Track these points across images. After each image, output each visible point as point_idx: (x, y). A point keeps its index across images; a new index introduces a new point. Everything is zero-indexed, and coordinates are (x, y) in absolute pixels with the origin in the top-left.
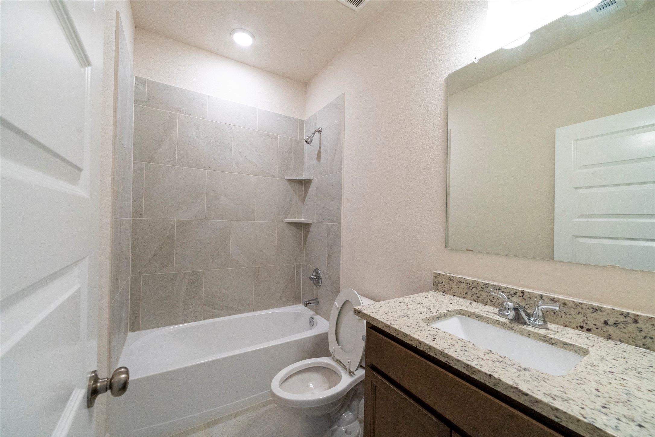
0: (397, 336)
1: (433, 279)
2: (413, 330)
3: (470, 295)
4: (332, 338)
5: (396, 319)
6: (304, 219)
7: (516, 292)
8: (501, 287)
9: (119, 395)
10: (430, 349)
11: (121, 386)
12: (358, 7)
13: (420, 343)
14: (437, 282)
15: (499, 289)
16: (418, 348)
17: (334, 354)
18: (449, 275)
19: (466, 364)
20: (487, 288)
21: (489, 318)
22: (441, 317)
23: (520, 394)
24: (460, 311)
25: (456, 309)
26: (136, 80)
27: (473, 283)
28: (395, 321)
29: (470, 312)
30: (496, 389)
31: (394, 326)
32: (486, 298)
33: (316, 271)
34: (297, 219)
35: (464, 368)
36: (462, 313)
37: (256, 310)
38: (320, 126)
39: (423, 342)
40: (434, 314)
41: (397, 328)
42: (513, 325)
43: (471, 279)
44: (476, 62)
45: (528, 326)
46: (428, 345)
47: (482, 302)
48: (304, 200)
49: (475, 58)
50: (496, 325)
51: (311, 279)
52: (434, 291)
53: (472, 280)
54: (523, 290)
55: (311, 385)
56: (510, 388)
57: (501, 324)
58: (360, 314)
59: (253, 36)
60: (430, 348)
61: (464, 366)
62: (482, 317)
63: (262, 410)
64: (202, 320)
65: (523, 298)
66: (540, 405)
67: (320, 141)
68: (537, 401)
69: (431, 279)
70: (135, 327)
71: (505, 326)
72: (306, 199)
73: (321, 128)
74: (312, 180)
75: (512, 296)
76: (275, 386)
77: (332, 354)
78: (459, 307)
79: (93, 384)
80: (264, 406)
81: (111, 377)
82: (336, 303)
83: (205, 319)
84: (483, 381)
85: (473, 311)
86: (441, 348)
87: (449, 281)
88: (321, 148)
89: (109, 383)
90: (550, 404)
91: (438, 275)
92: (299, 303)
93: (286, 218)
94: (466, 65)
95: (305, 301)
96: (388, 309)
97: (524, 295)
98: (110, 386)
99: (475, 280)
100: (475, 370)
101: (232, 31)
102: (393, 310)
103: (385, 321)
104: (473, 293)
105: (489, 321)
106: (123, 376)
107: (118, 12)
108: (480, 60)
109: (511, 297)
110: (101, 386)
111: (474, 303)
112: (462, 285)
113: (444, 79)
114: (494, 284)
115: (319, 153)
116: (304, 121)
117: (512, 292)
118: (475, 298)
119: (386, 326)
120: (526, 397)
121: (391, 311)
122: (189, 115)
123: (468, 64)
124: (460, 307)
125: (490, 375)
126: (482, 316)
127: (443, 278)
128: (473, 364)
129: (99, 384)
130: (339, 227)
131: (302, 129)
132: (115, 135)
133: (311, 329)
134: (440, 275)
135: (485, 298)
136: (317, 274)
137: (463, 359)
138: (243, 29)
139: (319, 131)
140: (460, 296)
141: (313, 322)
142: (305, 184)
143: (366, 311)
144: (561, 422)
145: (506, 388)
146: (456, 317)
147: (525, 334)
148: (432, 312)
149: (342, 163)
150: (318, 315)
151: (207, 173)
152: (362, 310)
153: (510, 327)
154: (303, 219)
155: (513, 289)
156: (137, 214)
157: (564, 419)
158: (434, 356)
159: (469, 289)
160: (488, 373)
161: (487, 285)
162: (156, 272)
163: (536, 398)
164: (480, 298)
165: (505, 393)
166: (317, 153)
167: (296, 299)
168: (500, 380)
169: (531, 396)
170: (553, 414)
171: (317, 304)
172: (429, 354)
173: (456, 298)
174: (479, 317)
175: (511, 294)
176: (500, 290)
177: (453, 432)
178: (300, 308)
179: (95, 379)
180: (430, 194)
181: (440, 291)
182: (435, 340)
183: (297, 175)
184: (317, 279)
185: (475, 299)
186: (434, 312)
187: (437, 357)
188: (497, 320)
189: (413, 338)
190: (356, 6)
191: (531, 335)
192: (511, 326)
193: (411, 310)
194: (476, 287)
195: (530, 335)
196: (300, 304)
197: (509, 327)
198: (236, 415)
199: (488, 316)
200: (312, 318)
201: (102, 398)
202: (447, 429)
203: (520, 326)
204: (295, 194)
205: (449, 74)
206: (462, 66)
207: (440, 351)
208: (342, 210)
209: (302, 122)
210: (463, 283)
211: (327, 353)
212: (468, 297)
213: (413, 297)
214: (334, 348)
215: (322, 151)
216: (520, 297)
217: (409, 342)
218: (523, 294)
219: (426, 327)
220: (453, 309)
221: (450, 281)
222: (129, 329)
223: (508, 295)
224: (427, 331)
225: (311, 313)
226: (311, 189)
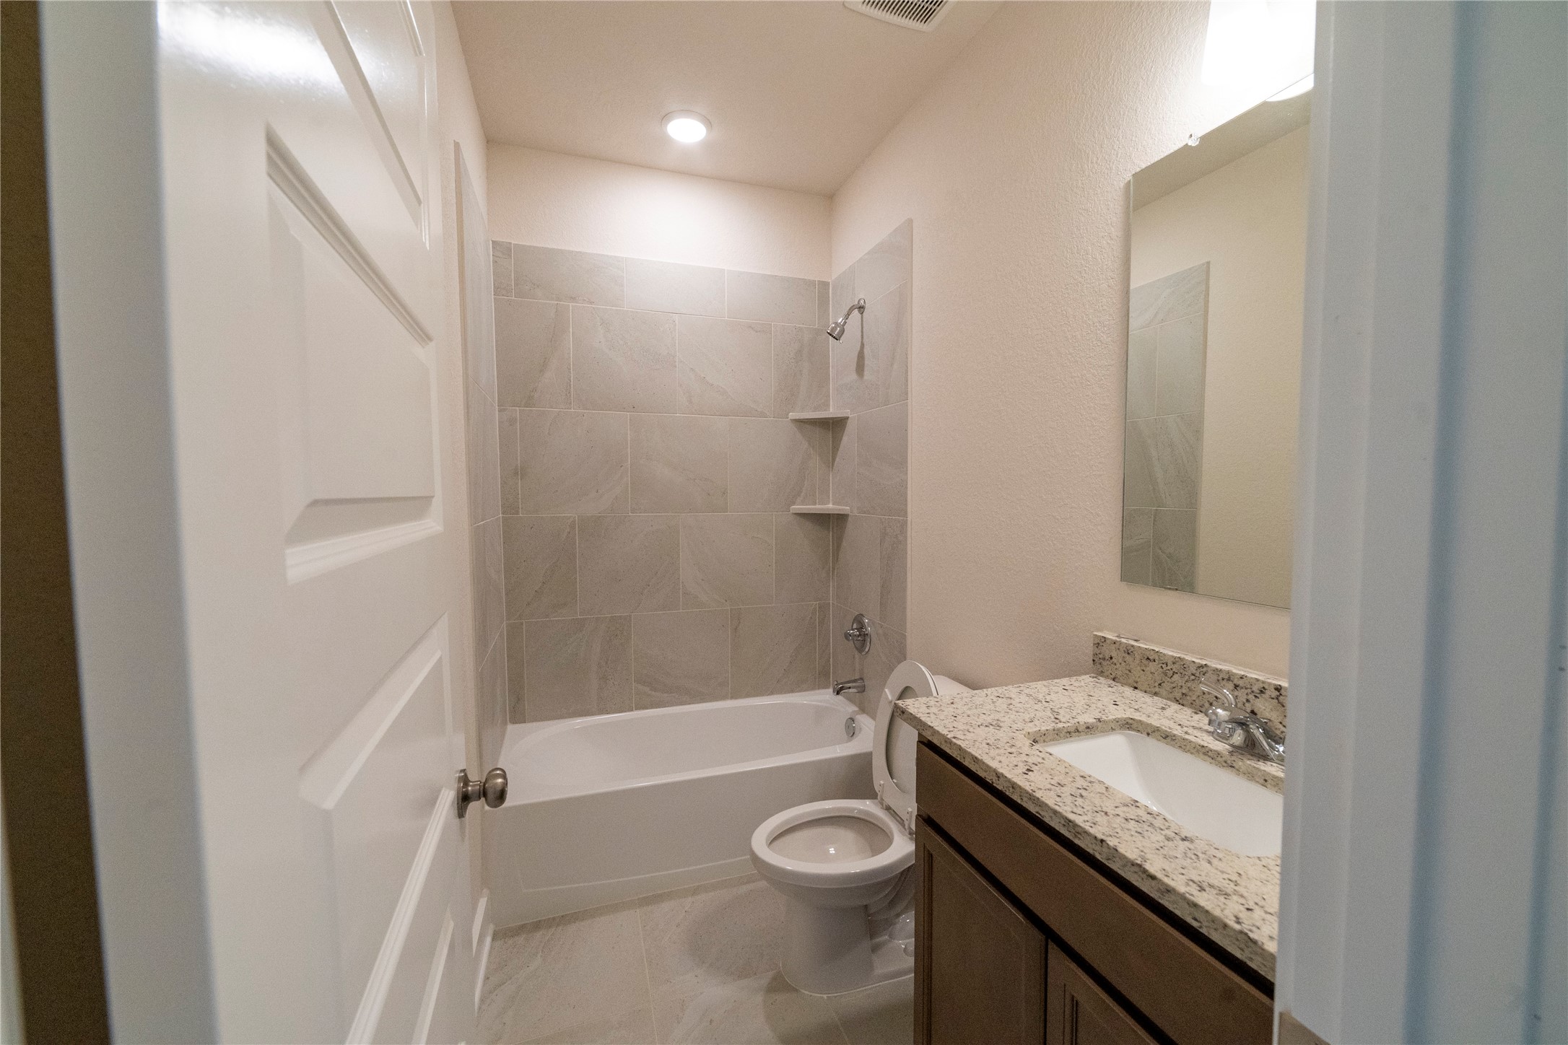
0: (962, 761)
1: (1092, 649)
2: (993, 752)
3: (1168, 689)
4: (879, 763)
5: (971, 730)
6: (833, 504)
7: (1264, 688)
8: (1235, 674)
9: (496, 806)
10: (1013, 788)
11: (498, 794)
12: (928, 24)
13: (998, 777)
14: (1101, 656)
15: (1229, 679)
16: (994, 785)
17: (881, 796)
18: (1126, 643)
19: (1066, 818)
20: (1204, 674)
21: (1187, 740)
22: (1078, 731)
23: (1144, 876)
24: (1130, 721)
25: (1119, 717)
26: (493, 248)
27: (1174, 663)
28: (966, 733)
29: (1150, 725)
30: (1109, 865)
31: (958, 742)
32: (1201, 698)
33: (859, 620)
34: (817, 506)
35: (1064, 825)
36: (1135, 726)
37: (734, 696)
38: (862, 296)
39: (1002, 774)
40: (1060, 725)
41: (962, 746)
42: (1233, 758)
43: (1171, 653)
44: (1193, 145)
45: (1269, 763)
46: (1009, 781)
47: (1192, 705)
48: (833, 465)
49: (1191, 136)
50: (1202, 756)
51: (847, 636)
52: (1095, 676)
53: (1173, 657)
54: (1279, 683)
55: (833, 849)
56: (1129, 864)
57: (1210, 753)
58: (905, 716)
59: (708, 123)
60: (1014, 786)
61: (1063, 822)
62: (1174, 738)
63: (744, 889)
64: (632, 710)
65: (1279, 702)
66: (1173, 897)
67: (862, 332)
68: (1169, 890)
69: (1089, 650)
70: (518, 716)
71: (1219, 759)
72: (837, 459)
73: (862, 302)
74: (847, 418)
75: (1256, 697)
76: (759, 842)
77: (879, 794)
78: (1130, 714)
79: (463, 787)
80: (748, 882)
81: (484, 781)
82: (886, 690)
83: (638, 708)
84: (1091, 852)
85: (1156, 723)
86: (1032, 788)
87: (1124, 655)
88: (865, 346)
89: (482, 788)
90: (1187, 895)
91: (1103, 640)
92: (826, 687)
93: (794, 503)
94: (1172, 151)
95: (835, 683)
96: (965, 708)
97: (1281, 694)
98: (483, 793)
99: (1178, 656)
100: (1080, 830)
101: (666, 117)
102: (975, 710)
103: (944, 732)
104: (1173, 685)
105: (1188, 747)
106: (500, 780)
107: (458, 143)
108: (1204, 139)
109: (1254, 698)
110: (472, 790)
111: (1175, 706)
112: (1152, 667)
113: (1122, 185)
114: (1219, 667)
115: (861, 356)
116: (829, 283)
117: (1255, 688)
118: (1178, 695)
119: (946, 741)
120: (1153, 883)
121: (969, 712)
122: (592, 303)
123: (1176, 148)
124: (1134, 714)
125: (1102, 841)
126: (1174, 736)
127: (1113, 647)
128: (1079, 820)
129: (470, 788)
130: (904, 525)
131: (823, 301)
132: (466, 375)
133: (849, 741)
134: (1107, 641)
135: (1199, 696)
136: (861, 627)
137: (1066, 810)
138: (687, 112)
139: (860, 308)
140: (1148, 689)
141: (854, 727)
142: (834, 426)
143: (916, 710)
144: (1201, 927)
145: (1124, 866)
146: (1120, 733)
147: (1257, 780)
148: (1058, 721)
149: (907, 381)
150: (865, 715)
151: (630, 420)
152: (909, 707)
153: (1229, 762)
154: (830, 506)
155: (1257, 680)
156: (510, 508)
157: (1206, 924)
158: (1019, 801)
159: (1166, 675)
160: (1100, 836)
161: (1204, 669)
162: (547, 616)
163: (1167, 885)
164: (1188, 698)
165: (1123, 874)
166: (857, 355)
167: (820, 678)
168: (1117, 850)
169: (1160, 881)
170: (1190, 914)
171: (862, 690)
172: (1012, 797)
173: (1139, 694)
174: (1168, 736)
175: (1253, 692)
176: (1230, 682)
177: (1050, 942)
178: (825, 696)
179: (465, 780)
180: (1090, 457)
181: (1107, 677)
182: (1030, 773)
183: (815, 409)
184: (861, 638)
185: (1178, 699)
186: (1063, 720)
187: (1024, 804)
188: (1203, 746)
189: (988, 766)
190: (925, 22)
191: (1270, 781)
192: (1230, 760)
193: (1014, 713)
194: (1182, 671)
195: (1266, 781)
196: (828, 688)
197: (1225, 762)
198: (695, 891)
199: (1187, 737)
200: (852, 720)
201: (475, 807)
202: (1038, 936)
203: (1248, 762)
204: (812, 452)
205: (1134, 173)
206: (1162, 156)
207: (1027, 793)
208: (909, 486)
209: (825, 285)
210: (1154, 661)
211: (870, 794)
212: (1164, 693)
213: (1034, 686)
214: (882, 782)
215: (866, 351)
216: (1273, 698)
217: (982, 774)
218: (1278, 694)
219: (1026, 749)
220: (1111, 717)
221: (1127, 655)
222: (508, 719)
223: (1247, 694)
224: (1023, 755)
225: (851, 708)
226: (845, 439)
